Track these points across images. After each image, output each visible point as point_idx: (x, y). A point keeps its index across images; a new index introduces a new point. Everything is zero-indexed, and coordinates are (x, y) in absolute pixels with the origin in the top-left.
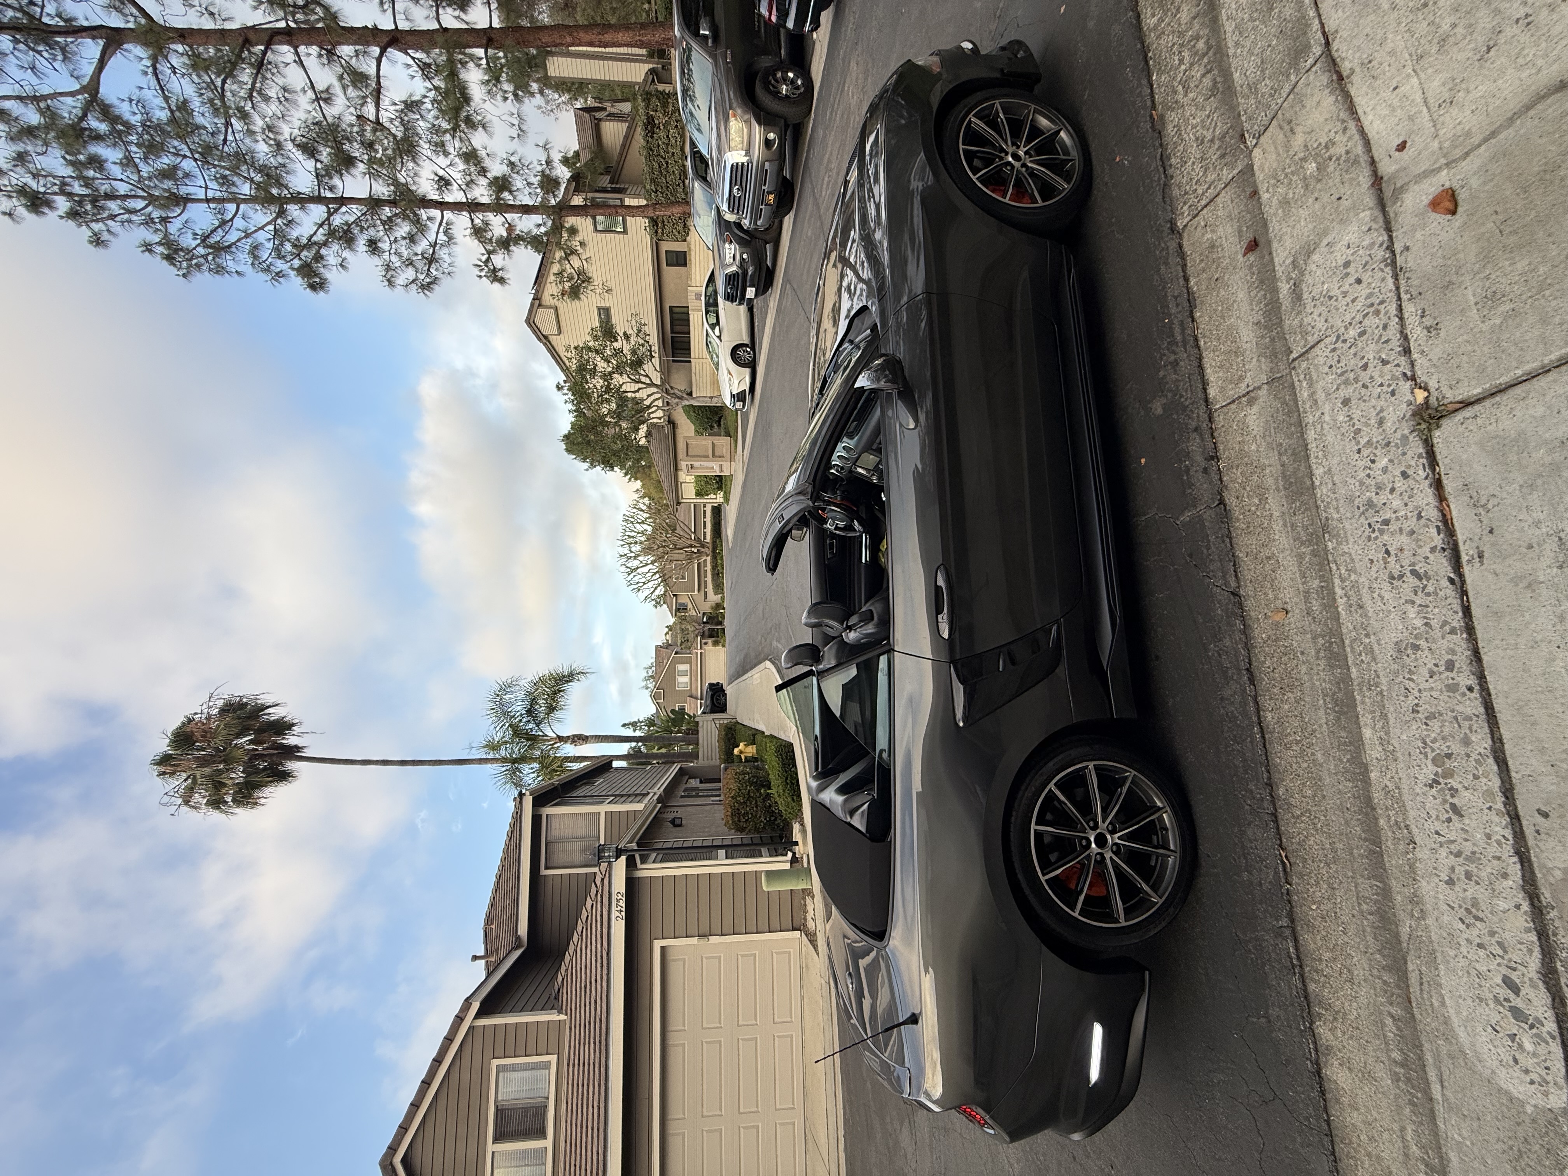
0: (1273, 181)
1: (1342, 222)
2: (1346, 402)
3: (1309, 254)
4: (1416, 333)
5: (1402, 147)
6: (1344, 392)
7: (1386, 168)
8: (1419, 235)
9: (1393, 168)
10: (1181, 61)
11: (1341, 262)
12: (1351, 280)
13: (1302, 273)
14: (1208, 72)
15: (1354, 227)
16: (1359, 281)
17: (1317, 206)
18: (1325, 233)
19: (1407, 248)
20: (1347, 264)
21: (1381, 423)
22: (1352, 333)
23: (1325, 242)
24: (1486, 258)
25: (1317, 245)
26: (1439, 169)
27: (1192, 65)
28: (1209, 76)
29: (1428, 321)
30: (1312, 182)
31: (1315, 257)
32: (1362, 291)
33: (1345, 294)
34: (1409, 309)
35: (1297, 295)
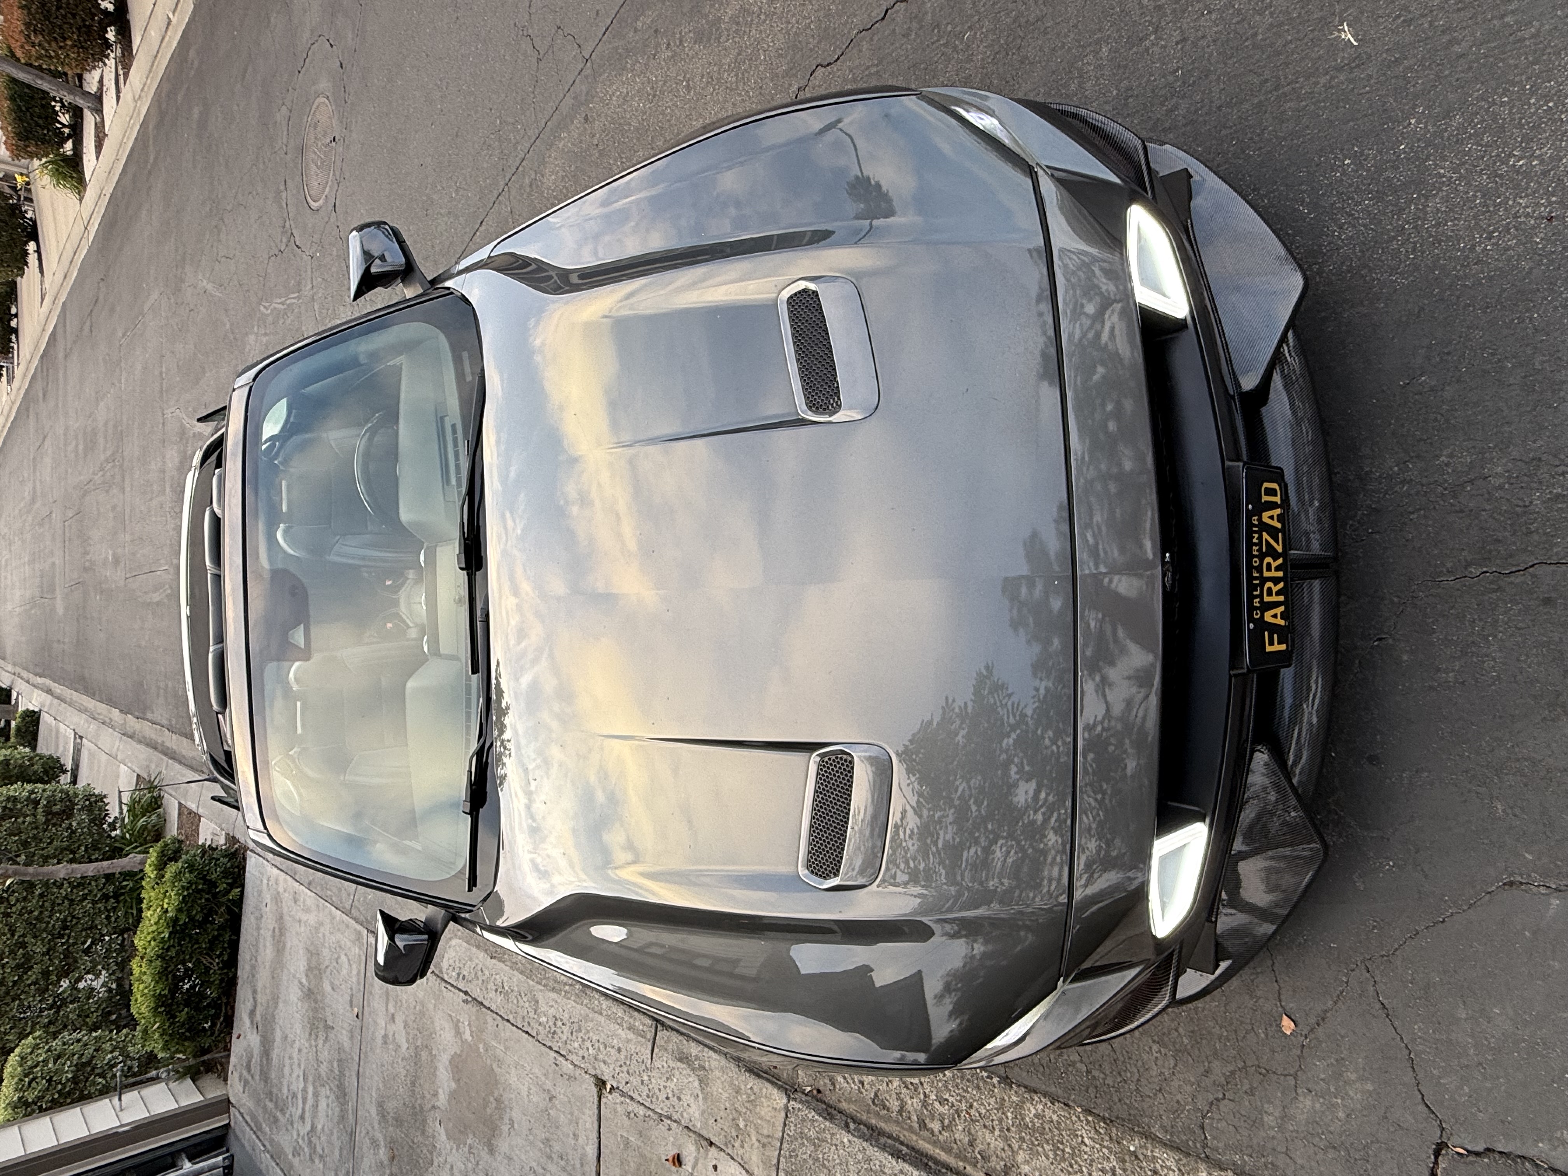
0: (753, 1097)
1: (703, 1112)
2: (619, 1050)
3: (701, 1081)
4: (633, 1107)
5: (715, 1168)
6: (623, 1053)
7: (713, 1151)
8: (672, 1139)
9: (710, 1154)
10: (942, 1101)
11: (682, 1096)
12: (670, 1095)
13: (693, 1070)
14: (900, 1111)
15: (697, 1115)
16: (668, 1098)
17: (723, 1107)
18: (705, 1099)
19: (669, 1129)
20: (679, 1099)
21: (605, 1062)
22: (646, 1078)
23: (700, 1095)
24: (642, 1156)
25: (702, 1089)
26: (693, 1169)
27: (925, 1104)
28: (896, 1108)
29: (632, 1115)
30: (735, 1115)
31: (696, 1084)
32: (662, 1096)
33: (665, 1087)
34: (641, 1111)
35: (683, 1058)
